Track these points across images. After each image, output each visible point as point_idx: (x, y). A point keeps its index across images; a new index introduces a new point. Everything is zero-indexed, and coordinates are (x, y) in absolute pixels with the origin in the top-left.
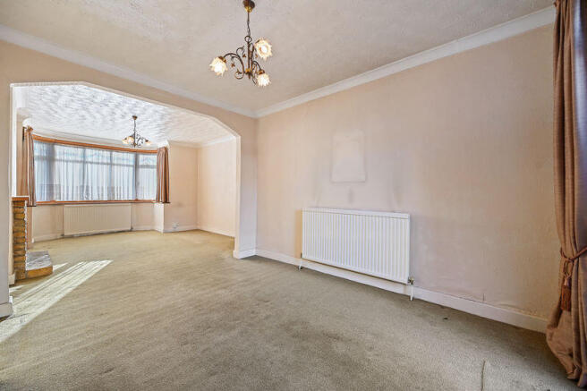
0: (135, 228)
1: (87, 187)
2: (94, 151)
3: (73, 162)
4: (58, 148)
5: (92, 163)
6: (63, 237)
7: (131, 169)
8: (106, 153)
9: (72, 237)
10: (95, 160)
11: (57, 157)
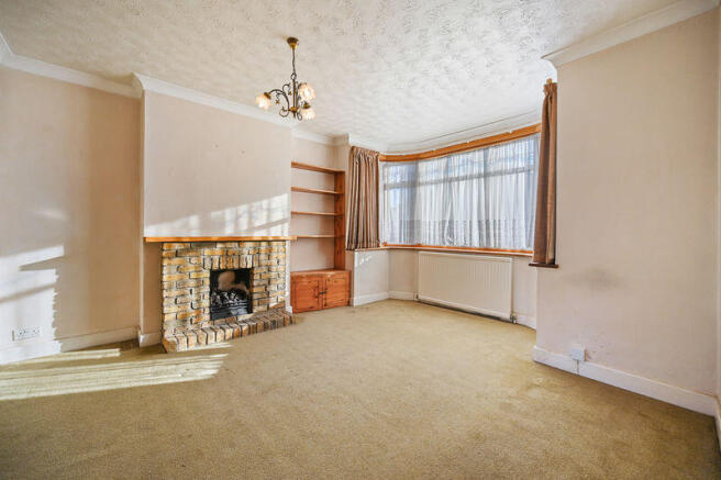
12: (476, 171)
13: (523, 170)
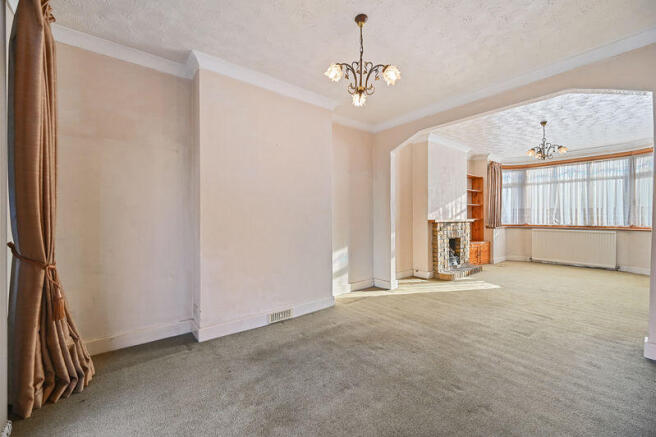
0: (623, 268)
1: (558, 210)
2: (567, 167)
3: (543, 184)
4: (530, 173)
5: (563, 182)
6: (532, 261)
7: (621, 182)
8: (582, 167)
9: (539, 262)
10: (567, 178)
11: (529, 182)
12: (580, 177)
13: (622, 178)
